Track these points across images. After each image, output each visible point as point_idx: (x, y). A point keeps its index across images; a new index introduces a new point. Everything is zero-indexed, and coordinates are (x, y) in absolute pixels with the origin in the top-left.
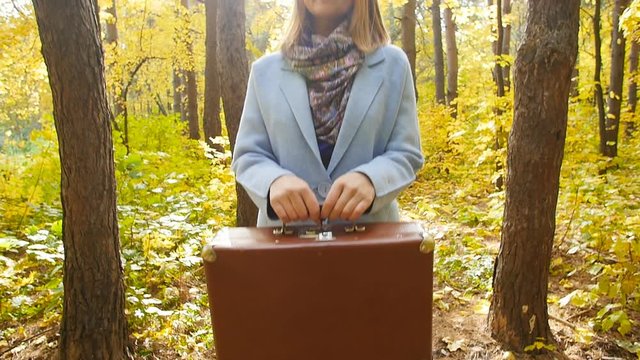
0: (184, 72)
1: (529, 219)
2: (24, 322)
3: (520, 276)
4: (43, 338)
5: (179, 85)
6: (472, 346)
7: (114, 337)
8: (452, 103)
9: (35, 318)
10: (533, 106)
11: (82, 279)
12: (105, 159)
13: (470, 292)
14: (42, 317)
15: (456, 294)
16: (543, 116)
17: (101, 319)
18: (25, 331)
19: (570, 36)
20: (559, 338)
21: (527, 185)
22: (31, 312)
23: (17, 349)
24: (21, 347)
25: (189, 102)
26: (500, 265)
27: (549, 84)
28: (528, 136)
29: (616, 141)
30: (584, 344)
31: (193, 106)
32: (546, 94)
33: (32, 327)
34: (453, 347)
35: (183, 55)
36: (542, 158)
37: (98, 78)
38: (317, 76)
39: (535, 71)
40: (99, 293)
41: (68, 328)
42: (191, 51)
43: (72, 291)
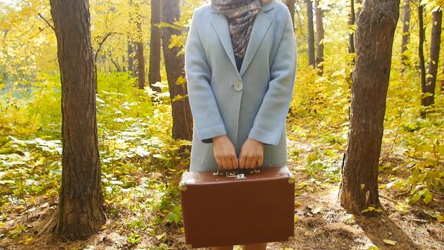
0: (135, 43)
1: (365, 126)
2: (34, 195)
3: (359, 165)
4: (46, 204)
5: (132, 52)
6: (328, 211)
7: (94, 199)
8: (319, 65)
9: (40, 193)
10: (368, 52)
11: (74, 160)
12: (90, 83)
13: (328, 182)
14: (46, 192)
15: (319, 183)
16: (375, 58)
17: (86, 187)
18: (35, 200)
19: (394, 5)
20: (386, 208)
21: (365, 103)
22: (37, 189)
23: (30, 210)
24: (33, 209)
25: (139, 64)
26: (347, 158)
27: (379, 37)
28: (365, 71)
29: (433, 93)
30: (402, 211)
31: (141, 67)
32: (377, 43)
33: (39, 198)
34: (315, 211)
35: (135, 32)
36: (374, 86)
37: (86, 31)
38: (234, 16)
39: (370, 29)
40: (85, 170)
41: (65, 192)
42: (140, 29)
43: (68, 168)
